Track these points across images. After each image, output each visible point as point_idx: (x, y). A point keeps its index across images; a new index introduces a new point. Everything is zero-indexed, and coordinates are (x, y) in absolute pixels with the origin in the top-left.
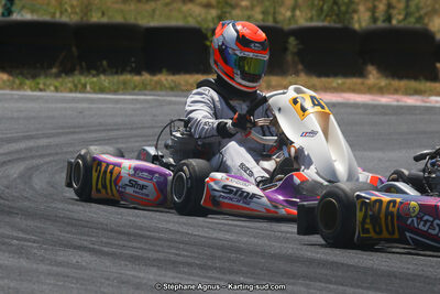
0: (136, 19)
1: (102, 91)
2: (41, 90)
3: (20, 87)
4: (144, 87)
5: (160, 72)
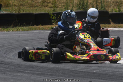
0: (32, 12)
2: (9, 31)
3: (3, 30)
4: (35, 29)
5: (39, 25)
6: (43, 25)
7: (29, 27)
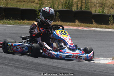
0: (19, 7)
1: (10, 24)
4: (21, 24)
5: (25, 20)
6: (28, 21)
7: (15, 21)
